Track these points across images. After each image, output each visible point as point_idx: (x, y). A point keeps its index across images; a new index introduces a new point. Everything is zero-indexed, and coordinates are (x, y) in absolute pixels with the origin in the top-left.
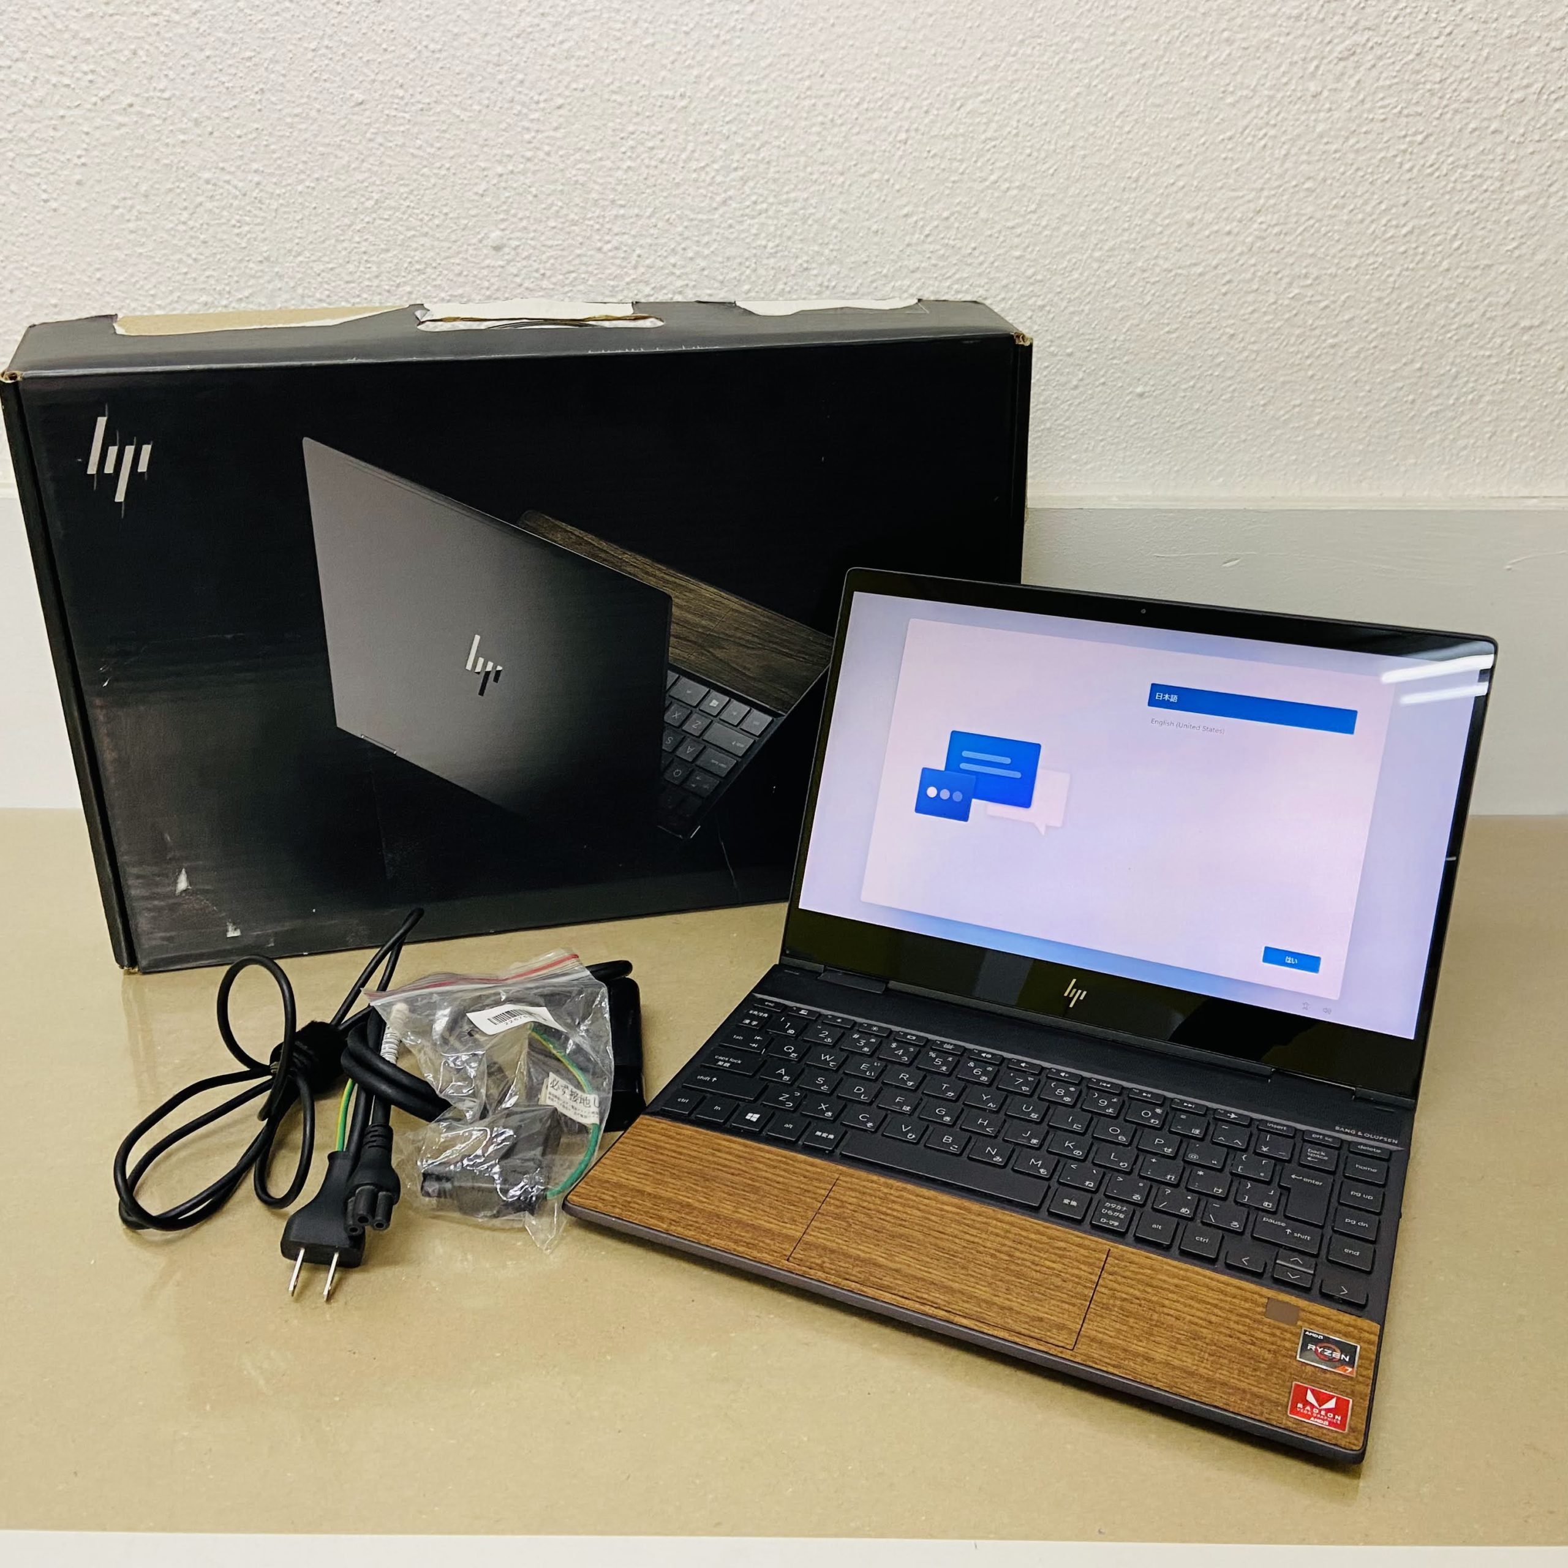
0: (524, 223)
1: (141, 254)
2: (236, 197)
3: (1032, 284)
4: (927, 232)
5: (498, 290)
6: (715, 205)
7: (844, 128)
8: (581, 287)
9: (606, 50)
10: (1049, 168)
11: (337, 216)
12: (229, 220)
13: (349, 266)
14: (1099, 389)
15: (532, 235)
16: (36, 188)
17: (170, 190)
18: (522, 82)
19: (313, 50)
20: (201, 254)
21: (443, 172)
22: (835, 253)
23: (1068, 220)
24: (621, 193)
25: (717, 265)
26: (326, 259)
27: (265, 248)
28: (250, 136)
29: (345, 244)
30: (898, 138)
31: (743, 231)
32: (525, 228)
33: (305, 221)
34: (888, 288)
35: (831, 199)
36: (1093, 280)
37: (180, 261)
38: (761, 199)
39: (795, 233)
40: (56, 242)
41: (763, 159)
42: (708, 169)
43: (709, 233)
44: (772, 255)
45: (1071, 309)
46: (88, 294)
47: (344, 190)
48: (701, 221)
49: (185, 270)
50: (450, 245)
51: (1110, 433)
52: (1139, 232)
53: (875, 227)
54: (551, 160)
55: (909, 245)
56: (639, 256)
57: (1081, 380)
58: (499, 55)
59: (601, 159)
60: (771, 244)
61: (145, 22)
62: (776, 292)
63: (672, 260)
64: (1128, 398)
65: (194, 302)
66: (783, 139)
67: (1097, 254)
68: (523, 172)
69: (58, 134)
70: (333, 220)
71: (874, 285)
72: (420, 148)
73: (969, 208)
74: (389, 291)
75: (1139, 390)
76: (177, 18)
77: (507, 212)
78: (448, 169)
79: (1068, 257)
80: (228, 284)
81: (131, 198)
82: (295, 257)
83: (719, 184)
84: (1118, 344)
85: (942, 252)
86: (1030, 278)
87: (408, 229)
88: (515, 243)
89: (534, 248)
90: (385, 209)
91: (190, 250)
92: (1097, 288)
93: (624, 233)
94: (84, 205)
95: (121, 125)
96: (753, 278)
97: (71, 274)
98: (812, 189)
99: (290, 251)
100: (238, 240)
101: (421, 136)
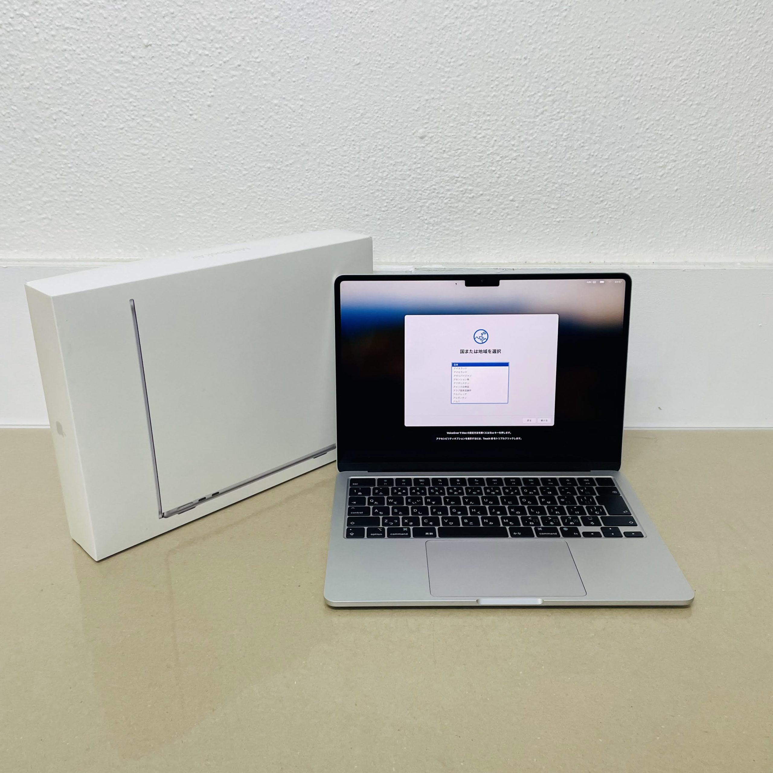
0: (437, 125)
1: (238, 142)
2: (289, 113)
3: (701, 153)
4: (647, 127)
5: (420, 159)
6: (537, 114)
7: (608, 74)
8: (463, 157)
9: (488, 35)
10: (713, 95)
11: (340, 122)
12: (285, 125)
13: (345, 147)
14: (731, 207)
15: (440, 131)
16: (186, 108)
17: (256, 109)
18: (443, 52)
19: (336, 37)
20: (269, 142)
21: (397, 99)
22: (598, 138)
23: (722, 120)
24: (489, 109)
25: (536, 145)
26: (333, 144)
27: (302, 139)
28: (300, 81)
29: (343, 137)
30: (636, 79)
31: (551, 127)
32: (437, 127)
33: (324, 125)
34: (624, 156)
35: (598, 110)
36: (732, 152)
37: (258, 146)
38: (562, 111)
39: (578, 128)
40: (194, 136)
41: (565, 91)
42: (536, 96)
43: (533, 129)
44: (565, 140)
45: (719, 167)
46: (209, 163)
47: (346, 109)
48: (530, 122)
49: (260, 151)
50: (396, 136)
51: (735, 230)
52: (758, 127)
53: (620, 125)
54: (454, 92)
55: (637, 134)
56: (496, 141)
57: (723, 202)
58: (432, 38)
59: (480, 91)
60: (565, 134)
61: (250, 22)
62: (566, 158)
63: (513, 143)
64: (745, 213)
65: (264, 167)
66: (576, 80)
67: (735, 138)
68: (439, 99)
69: (201, 80)
70: (338, 124)
71: (618, 154)
72: (386, 87)
73: (670, 115)
74: (364, 160)
75: (752, 208)
76: (267, 20)
77: (429, 119)
78: (401, 97)
79: (720, 140)
80: (281, 157)
81: (236, 114)
82: (317, 143)
83: (540, 103)
84: (743, 184)
85: (654, 137)
86: (699, 150)
87: (376, 129)
88: (431, 135)
89: (441, 137)
90: (366, 118)
91: (264, 140)
92: (734, 155)
93: (489, 129)
94: (211, 117)
95: (234, 76)
96: (554, 152)
97: (202, 152)
98: (589, 105)
99: (315, 140)
100: (288, 134)
101: (388, 81)
